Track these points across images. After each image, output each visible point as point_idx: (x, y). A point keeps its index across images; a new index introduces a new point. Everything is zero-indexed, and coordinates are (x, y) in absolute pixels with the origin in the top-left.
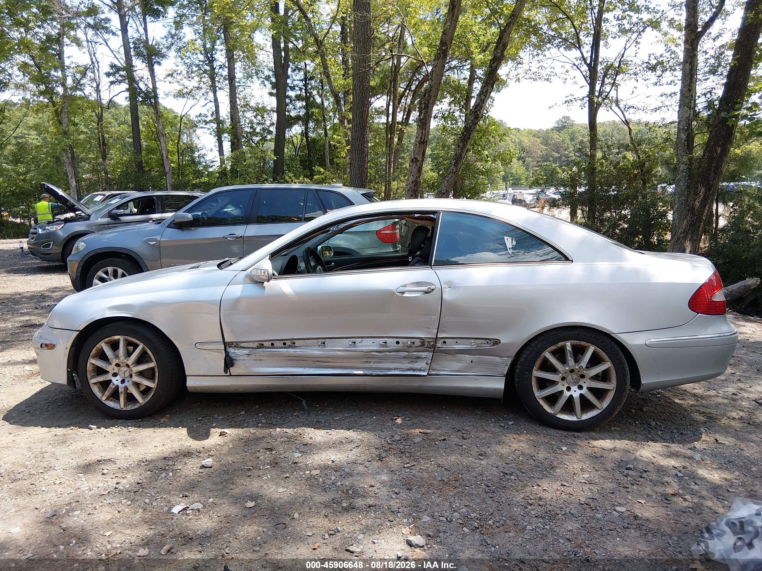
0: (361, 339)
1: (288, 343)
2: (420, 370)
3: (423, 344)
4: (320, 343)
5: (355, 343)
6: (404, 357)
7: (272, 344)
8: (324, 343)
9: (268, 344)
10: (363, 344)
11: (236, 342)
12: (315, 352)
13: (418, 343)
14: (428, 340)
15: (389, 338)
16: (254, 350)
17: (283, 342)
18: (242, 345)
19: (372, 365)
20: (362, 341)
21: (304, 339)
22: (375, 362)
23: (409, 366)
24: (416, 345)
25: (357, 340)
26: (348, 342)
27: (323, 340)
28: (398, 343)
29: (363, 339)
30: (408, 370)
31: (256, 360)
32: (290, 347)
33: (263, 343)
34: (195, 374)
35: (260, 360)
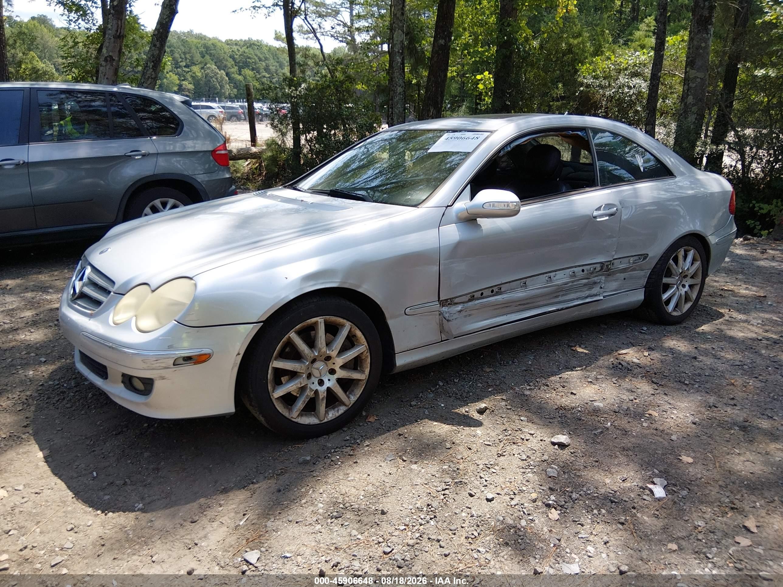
0: (554, 273)
1: (496, 289)
2: (596, 295)
3: (602, 268)
4: (522, 284)
5: (550, 278)
6: (585, 285)
7: (482, 294)
8: (525, 283)
9: (478, 295)
10: (557, 277)
11: (450, 299)
12: (520, 294)
13: (598, 267)
14: (607, 264)
15: (576, 267)
16: (466, 305)
17: (491, 289)
18: (456, 300)
19: (560, 299)
20: (556, 274)
21: (510, 282)
22: (563, 295)
23: (587, 293)
24: (597, 270)
25: (552, 274)
26: (544, 278)
27: (524, 280)
28: (583, 271)
29: (557, 273)
30: (587, 297)
31: (465, 316)
32: (498, 294)
33: (474, 294)
34: (406, 349)
35: (470, 315)
